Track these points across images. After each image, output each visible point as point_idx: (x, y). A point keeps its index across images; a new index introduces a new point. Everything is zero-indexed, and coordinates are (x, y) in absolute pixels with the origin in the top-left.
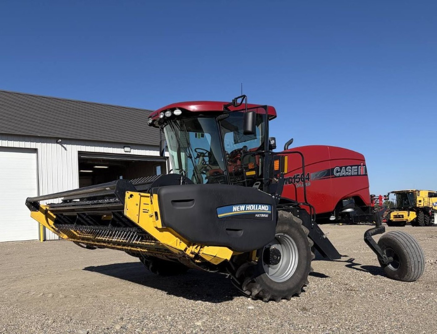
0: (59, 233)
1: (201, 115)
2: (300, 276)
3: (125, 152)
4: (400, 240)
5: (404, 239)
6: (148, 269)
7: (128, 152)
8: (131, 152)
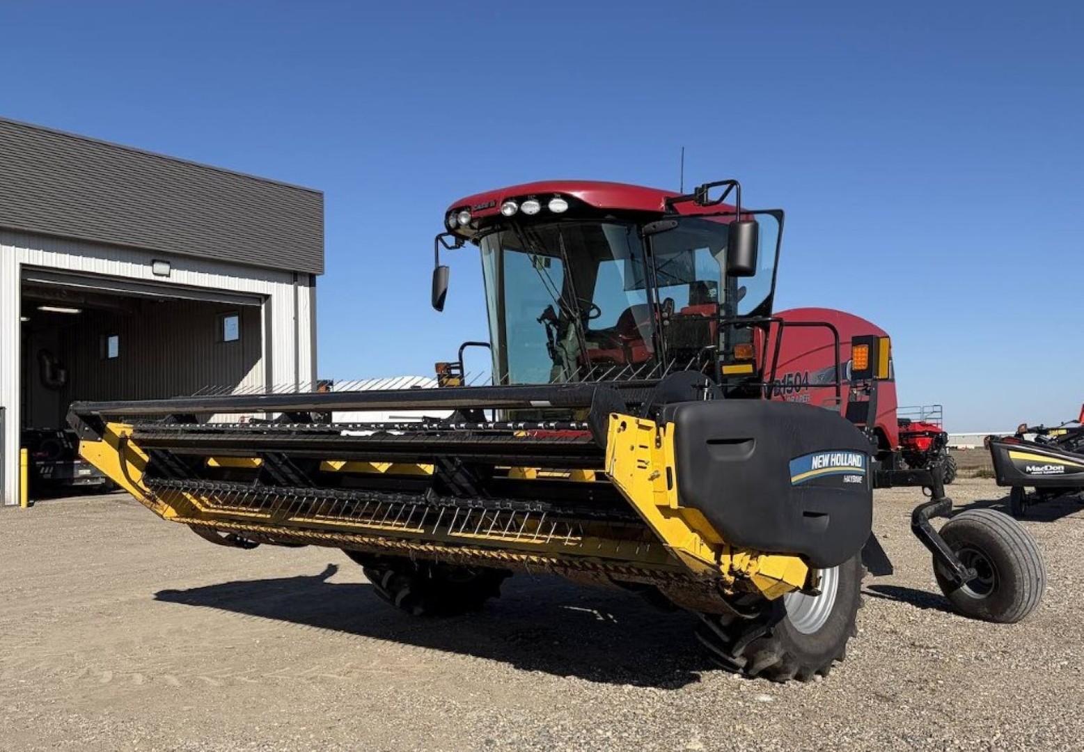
0: (155, 501)
1: (609, 217)
2: (845, 618)
3: (155, 274)
4: (1000, 530)
5: (1007, 528)
6: (392, 600)
7: (162, 275)
8: (171, 275)
